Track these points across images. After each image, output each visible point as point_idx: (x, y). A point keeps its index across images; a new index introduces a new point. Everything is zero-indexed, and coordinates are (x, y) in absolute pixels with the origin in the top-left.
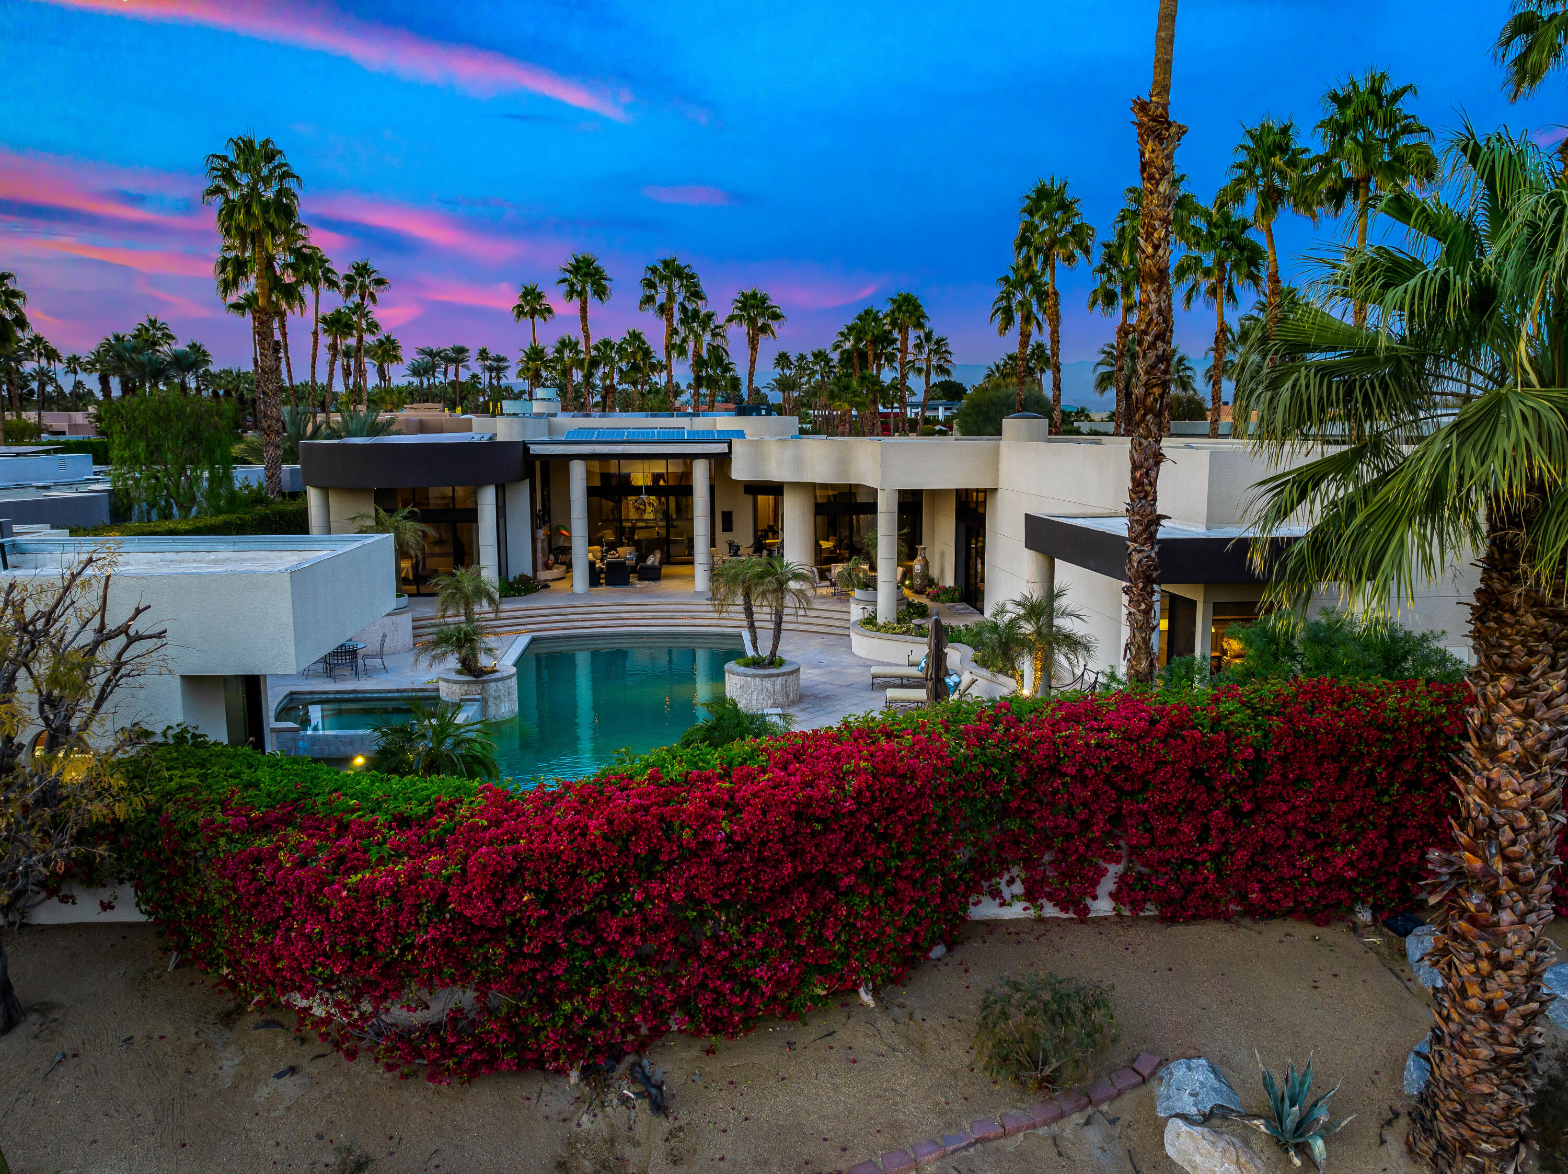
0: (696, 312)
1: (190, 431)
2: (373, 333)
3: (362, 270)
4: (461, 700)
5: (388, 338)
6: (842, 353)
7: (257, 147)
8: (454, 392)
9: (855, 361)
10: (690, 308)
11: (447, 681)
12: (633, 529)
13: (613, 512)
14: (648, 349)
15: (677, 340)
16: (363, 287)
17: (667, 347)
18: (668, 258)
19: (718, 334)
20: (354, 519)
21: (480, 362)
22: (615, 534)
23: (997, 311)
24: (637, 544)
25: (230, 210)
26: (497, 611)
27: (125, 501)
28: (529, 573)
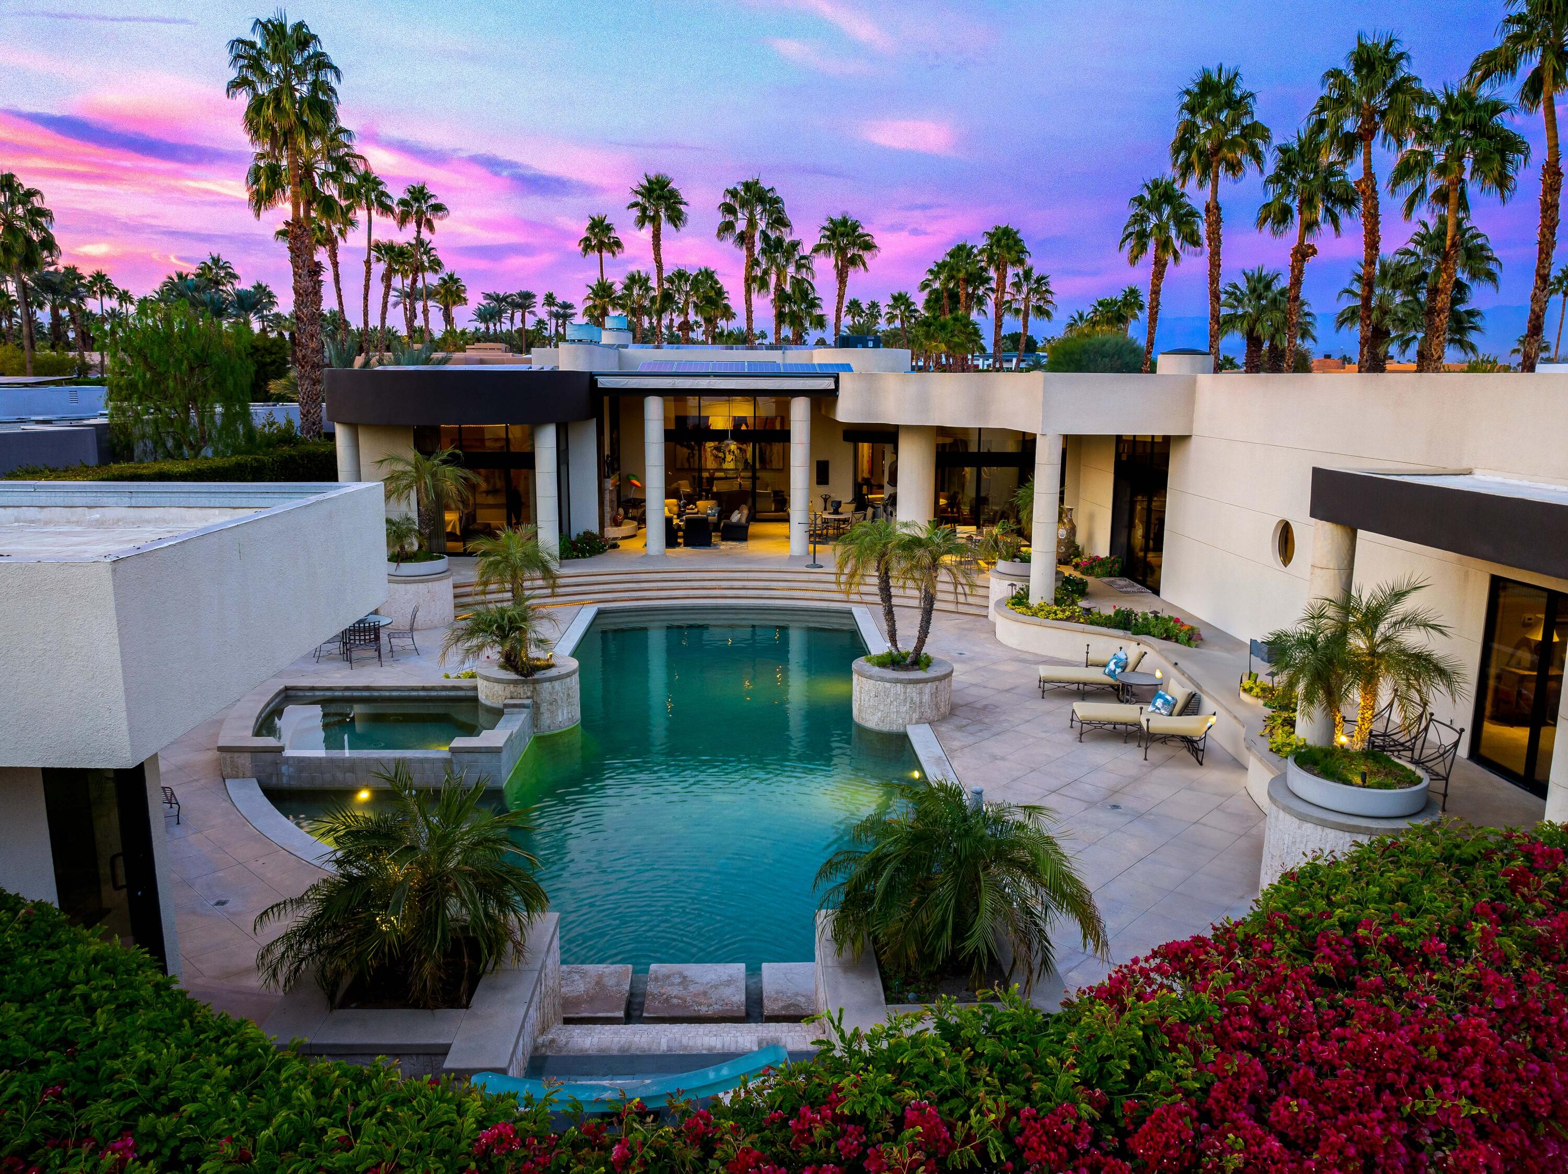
0: (780, 241)
1: (196, 355)
2: (436, 271)
3: (419, 194)
4: (506, 706)
5: (451, 277)
6: (931, 293)
7: (289, 31)
8: (521, 340)
9: (945, 301)
10: (773, 237)
11: (487, 679)
12: (711, 480)
13: (688, 460)
14: (720, 288)
15: (758, 272)
16: (420, 214)
17: (747, 280)
18: (750, 180)
19: (804, 266)
20: (381, 462)
21: (547, 308)
22: (691, 486)
23: (1127, 237)
24: (717, 497)
25: (257, 105)
26: (554, 586)
27: (122, 437)
28: (595, 530)
